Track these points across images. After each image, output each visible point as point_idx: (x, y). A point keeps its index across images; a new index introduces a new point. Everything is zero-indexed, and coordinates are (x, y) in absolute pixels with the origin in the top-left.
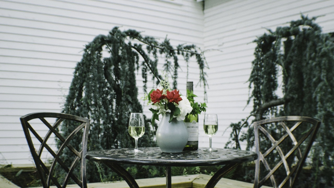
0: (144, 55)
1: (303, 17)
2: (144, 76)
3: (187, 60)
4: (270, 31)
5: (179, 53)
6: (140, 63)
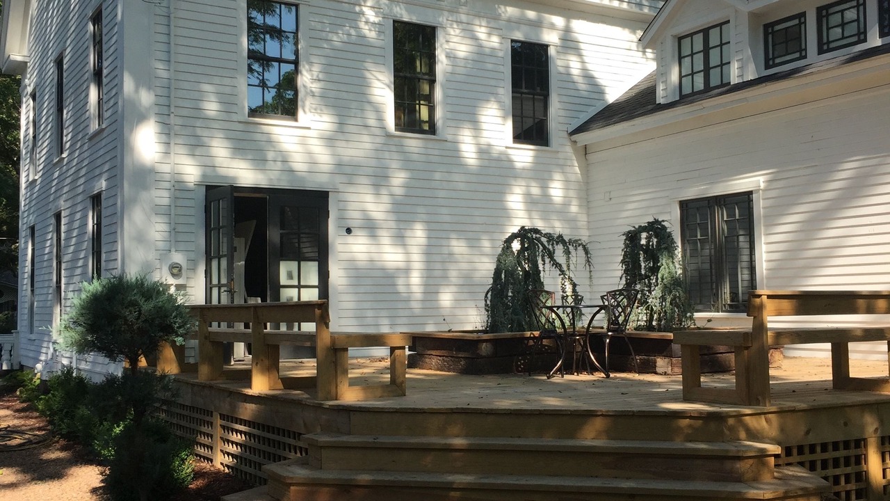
0: (543, 244)
1: (655, 219)
2: (543, 260)
3: (576, 250)
4: (634, 227)
5: (570, 245)
6: (540, 250)
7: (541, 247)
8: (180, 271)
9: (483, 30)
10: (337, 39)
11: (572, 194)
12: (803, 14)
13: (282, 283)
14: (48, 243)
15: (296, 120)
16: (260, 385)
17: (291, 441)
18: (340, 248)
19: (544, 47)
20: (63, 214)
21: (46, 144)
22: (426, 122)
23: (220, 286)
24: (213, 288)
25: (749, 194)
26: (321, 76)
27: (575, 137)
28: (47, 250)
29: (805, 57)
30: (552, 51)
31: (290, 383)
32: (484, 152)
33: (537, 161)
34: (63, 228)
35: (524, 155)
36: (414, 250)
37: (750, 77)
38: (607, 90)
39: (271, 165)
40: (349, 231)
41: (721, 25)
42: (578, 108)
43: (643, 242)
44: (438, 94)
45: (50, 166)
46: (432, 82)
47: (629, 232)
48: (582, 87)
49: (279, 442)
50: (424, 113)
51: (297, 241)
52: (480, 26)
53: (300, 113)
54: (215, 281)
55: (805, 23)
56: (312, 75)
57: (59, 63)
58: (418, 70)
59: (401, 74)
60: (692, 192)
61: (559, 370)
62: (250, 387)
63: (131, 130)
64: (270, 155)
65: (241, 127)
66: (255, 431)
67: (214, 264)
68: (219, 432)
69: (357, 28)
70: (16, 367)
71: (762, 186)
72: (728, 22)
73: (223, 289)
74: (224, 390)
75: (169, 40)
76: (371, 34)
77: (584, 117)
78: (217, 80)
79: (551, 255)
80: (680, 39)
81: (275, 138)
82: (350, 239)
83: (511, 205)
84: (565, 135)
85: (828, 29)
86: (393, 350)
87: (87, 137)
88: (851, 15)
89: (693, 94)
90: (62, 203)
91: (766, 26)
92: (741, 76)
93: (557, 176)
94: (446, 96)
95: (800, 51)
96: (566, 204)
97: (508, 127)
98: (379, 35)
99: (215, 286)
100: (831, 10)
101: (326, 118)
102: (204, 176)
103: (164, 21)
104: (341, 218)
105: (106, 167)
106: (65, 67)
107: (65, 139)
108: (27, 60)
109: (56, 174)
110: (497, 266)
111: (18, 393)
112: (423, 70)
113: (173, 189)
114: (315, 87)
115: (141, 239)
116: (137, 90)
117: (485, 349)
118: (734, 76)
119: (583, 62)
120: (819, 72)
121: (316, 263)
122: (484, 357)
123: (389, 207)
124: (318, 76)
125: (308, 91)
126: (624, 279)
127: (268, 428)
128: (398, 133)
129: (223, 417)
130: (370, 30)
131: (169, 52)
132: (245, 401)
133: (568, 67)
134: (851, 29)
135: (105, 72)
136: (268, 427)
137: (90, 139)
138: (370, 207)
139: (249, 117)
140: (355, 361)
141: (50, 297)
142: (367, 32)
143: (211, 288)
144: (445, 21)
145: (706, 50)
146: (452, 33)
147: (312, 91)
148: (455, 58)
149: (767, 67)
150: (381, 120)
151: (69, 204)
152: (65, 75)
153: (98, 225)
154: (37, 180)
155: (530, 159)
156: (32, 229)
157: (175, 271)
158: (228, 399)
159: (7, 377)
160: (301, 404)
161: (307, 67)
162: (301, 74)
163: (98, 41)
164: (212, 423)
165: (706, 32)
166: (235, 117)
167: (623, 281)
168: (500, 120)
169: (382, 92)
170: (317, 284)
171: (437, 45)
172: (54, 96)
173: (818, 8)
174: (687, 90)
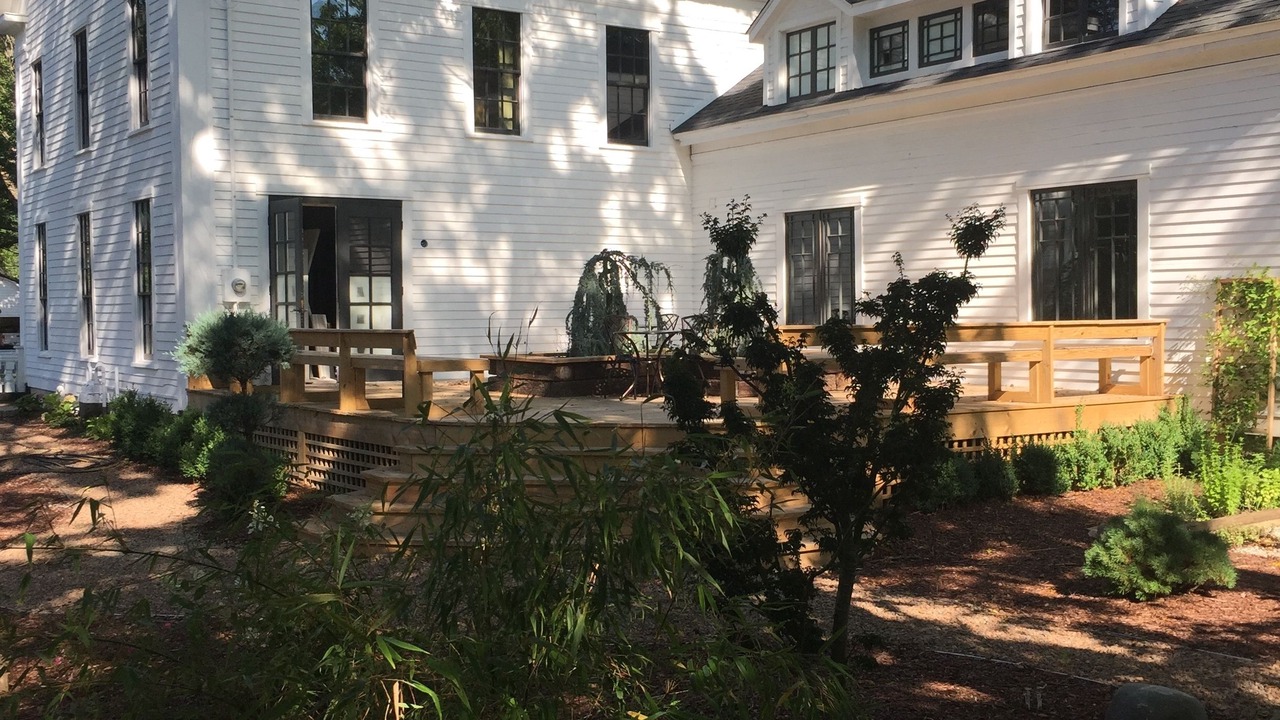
0: (625, 266)
3: (658, 273)
5: (652, 268)
6: (624, 273)
7: (625, 271)
8: (244, 288)
9: (576, 15)
10: (411, 32)
11: (676, 200)
12: (906, 23)
13: (352, 301)
14: (70, 247)
15: (366, 123)
16: (348, 406)
17: (381, 455)
18: (416, 262)
19: (644, 34)
20: (92, 216)
21: (61, 128)
22: (510, 119)
23: (287, 304)
24: (279, 307)
25: (851, 210)
26: (393, 73)
27: (678, 136)
28: (68, 255)
29: (907, 69)
30: (654, 39)
31: (375, 404)
32: (575, 156)
33: (635, 164)
34: (93, 232)
35: (621, 158)
36: (497, 263)
37: (854, 86)
38: (716, 81)
39: (340, 173)
40: (424, 243)
41: (828, 25)
42: (682, 101)
43: (725, 265)
44: (524, 91)
45: (70, 156)
46: (517, 76)
47: (712, 256)
48: (688, 77)
49: (368, 456)
50: (508, 112)
51: (367, 255)
52: (572, 11)
53: (370, 113)
54: (281, 298)
55: (908, 32)
56: (384, 72)
57: (80, 37)
58: (501, 61)
59: (481, 68)
60: (801, 205)
61: (631, 393)
62: (339, 408)
63: (191, 138)
64: (340, 163)
65: (306, 131)
66: (348, 449)
67: (281, 281)
68: (304, 451)
69: (433, 17)
70: (22, 390)
71: (864, 202)
72: (834, 23)
73: (291, 308)
74: (311, 411)
75: (227, 36)
76: (448, 25)
77: (689, 113)
78: (281, 80)
79: (634, 276)
80: (789, 35)
81: (345, 142)
82: (427, 253)
83: (604, 213)
84: (667, 132)
85: (929, 41)
86: (472, 374)
87: (127, 134)
88: (949, 29)
89: (801, 97)
90: (92, 204)
91: (873, 31)
92: (845, 84)
93: (659, 181)
94: (532, 92)
95: (903, 61)
96: (670, 212)
97: (603, 127)
98: (457, 25)
99: (282, 304)
100: (932, 22)
101: (400, 120)
102: (269, 186)
103: (220, 15)
104: (419, 230)
105: (158, 171)
106: (89, 45)
107: (91, 129)
108: (25, 20)
109: (81, 168)
110: (579, 289)
111: (43, 419)
112: (507, 62)
113: (234, 199)
114: (388, 86)
115: (204, 257)
116: (196, 97)
117: (563, 373)
118: (840, 84)
119: (690, 49)
120: (912, 90)
121: (389, 279)
122: (562, 380)
123: (469, 217)
124: (389, 73)
125: (379, 90)
126: (706, 303)
127: (357, 445)
128: (480, 135)
129: (309, 436)
130: (447, 19)
131: (226, 49)
132: (333, 420)
133: (671, 56)
134: (949, 44)
135: (151, 66)
136: (357, 443)
137: (131, 137)
138: (449, 217)
139: (314, 119)
140: (439, 384)
141: (74, 309)
142: (443, 22)
143: (277, 307)
144: (531, 7)
145: (814, 50)
146: (540, 20)
147: (383, 90)
148: (544, 48)
149: (873, 75)
150: (460, 120)
151: (102, 205)
152: (90, 54)
153: (146, 234)
154: (46, 170)
155: (630, 162)
156: (41, 228)
157: (239, 288)
158: (315, 419)
159: (18, 401)
160: (391, 421)
161: (378, 63)
162: (372, 72)
163: (139, 28)
164: (296, 443)
165: (814, 30)
166: (300, 121)
167: (705, 306)
168: (594, 118)
169: (461, 90)
170: (389, 301)
171: (522, 35)
172: (72, 75)
173: (920, 18)
174: (794, 93)
